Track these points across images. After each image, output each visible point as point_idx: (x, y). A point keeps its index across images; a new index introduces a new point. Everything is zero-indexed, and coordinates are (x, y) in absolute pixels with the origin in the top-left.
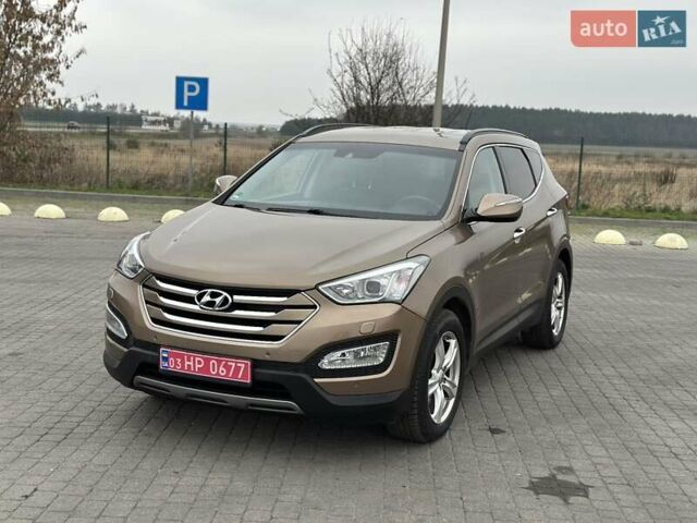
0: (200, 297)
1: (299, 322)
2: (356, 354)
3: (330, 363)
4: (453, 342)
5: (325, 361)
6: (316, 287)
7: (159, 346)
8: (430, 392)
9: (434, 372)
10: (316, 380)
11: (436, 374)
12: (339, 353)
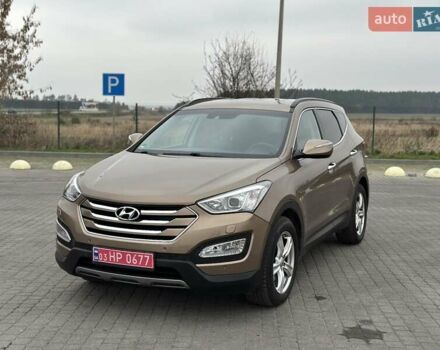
0: (119, 212)
1: (185, 227)
2: (224, 248)
3: (207, 253)
4: (289, 239)
5: (204, 252)
6: (196, 204)
7: (92, 246)
8: (275, 272)
9: (277, 258)
10: (198, 265)
11: (279, 260)
12: (212, 247)
